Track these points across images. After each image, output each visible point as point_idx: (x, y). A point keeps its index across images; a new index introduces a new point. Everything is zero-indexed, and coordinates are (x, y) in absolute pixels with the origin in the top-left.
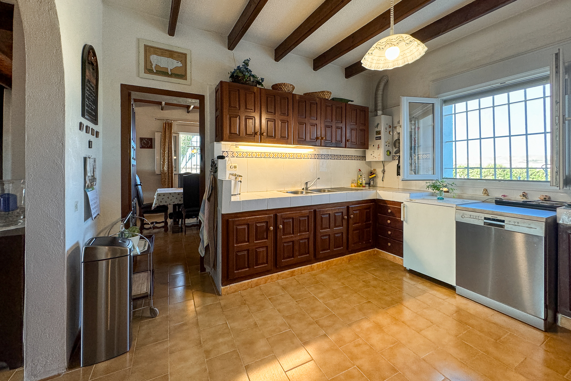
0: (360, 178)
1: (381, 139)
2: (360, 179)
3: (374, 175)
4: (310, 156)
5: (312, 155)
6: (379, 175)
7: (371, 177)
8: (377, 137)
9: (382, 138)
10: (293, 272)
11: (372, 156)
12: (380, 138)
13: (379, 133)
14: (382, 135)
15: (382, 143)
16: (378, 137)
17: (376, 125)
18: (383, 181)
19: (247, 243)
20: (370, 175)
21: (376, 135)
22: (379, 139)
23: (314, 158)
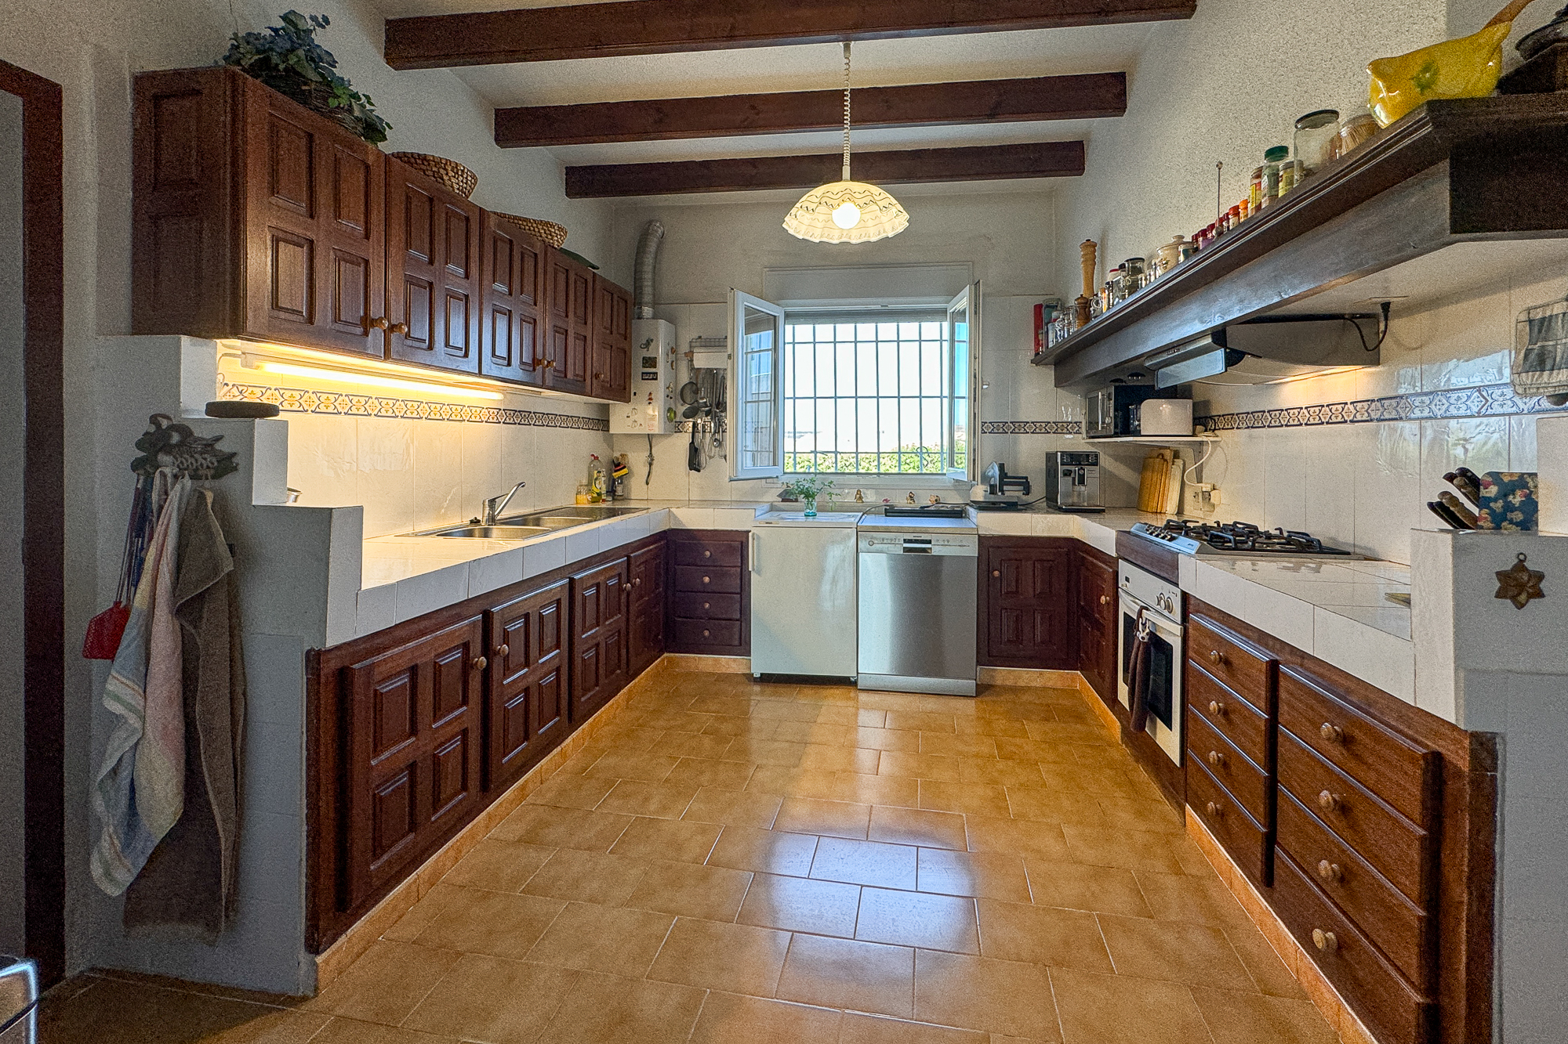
0: (596, 479)
1: (656, 379)
2: (597, 482)
3: (625, 471)
4: (485, 415)
5: (492, 411)
6: (635, 470)
7: (616, 475)
8: (647, 373)
9: (661, 376)
10: (523, 787)
11: (629, 422)
12: (654, 377)
13: (651, 362)
14: (661, 369)
15: (659, 388)
16: (650, 373)
17: (644, 342)
18: (647, 483)
19: (409, 738)
20: (616, 471)
21: (644, 367)
22: (653, 379)
23: (495, 420)
